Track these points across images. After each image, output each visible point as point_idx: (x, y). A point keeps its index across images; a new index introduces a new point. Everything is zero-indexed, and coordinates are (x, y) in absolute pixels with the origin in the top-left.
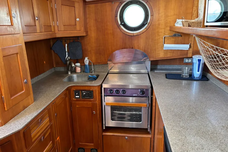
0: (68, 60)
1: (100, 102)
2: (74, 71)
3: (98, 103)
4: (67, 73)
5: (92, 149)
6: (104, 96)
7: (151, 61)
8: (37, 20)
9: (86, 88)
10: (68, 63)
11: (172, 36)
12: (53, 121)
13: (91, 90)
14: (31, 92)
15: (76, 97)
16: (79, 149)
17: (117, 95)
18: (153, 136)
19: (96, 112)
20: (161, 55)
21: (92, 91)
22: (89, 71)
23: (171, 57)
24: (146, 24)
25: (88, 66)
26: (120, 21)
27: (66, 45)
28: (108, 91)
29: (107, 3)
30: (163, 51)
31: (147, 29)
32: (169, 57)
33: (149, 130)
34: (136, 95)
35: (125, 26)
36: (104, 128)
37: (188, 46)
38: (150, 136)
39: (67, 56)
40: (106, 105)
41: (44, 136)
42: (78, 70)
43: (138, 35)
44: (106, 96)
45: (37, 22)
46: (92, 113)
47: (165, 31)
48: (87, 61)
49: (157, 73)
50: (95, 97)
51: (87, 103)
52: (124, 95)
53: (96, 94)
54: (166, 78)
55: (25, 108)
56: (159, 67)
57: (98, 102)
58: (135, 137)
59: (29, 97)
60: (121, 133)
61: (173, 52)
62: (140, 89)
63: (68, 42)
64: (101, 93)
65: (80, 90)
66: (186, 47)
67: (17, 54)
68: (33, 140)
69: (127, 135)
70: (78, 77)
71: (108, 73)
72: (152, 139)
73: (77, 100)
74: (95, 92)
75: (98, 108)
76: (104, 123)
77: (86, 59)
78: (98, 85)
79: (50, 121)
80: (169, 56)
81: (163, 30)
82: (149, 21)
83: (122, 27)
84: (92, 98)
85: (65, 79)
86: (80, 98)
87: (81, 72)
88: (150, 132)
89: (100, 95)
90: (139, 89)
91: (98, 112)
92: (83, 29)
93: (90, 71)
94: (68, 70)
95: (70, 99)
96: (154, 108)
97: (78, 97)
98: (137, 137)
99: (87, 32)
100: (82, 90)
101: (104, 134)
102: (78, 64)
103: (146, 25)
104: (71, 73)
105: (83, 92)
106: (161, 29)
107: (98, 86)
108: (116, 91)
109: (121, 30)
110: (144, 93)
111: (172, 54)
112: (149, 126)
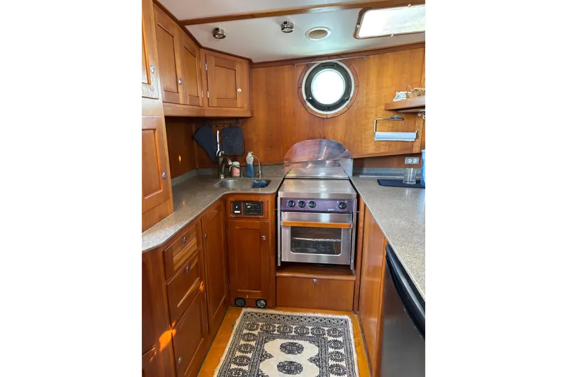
0: (220, 155)
1: (274, 220)
2: (230, 174)
3: (270, 222)
4: (219, 177)
5: (259, 300)
6: (281, 211)
7: (354, 160)
8: (181, 84)
9: (253, 198)
10: (221, 160)
11: (388, 120)
12: (201, 245)
13: (260, 200)
14: (171, 195)
15: (236, 212)
16: (236, 300)
17: (302, 209)
18: (359, 278)
19: (267, 237)
20: (371, 150)
21: (262, 202)
22: (253, 174)
23: (387, 153)
24: (347, 99)
25: (252, 166)
26: (306, 94)
27: (218, 132)
28: (287, 204)
29: (286, 67)
30: (374, 143)
31: (348, 107)
32: (383, 153)
33: (352, 268)
34: (332, 210)
35: (313, 102)
36: (279, 265)
37: (414, 135)
38: (353, 278)
39: (219, 150)
40: (284, 226)
41: (190, 265)
42: (237, 172)
43: (333, 117)
44: (285, 211)
45: (180, 87)
46: (261, 238)
47: (376, 112)
48: (250, 158)
49: (363, 179)
50: (266, 214)
51: (254, 223)
52: (313, 209)
53: (268, 208)
54: (380, 184)
55: (161, 218)
56: (365, 170)
57: (270, 220)
58: (329, 280)
59: (167, 202)
60: (307, 273)
61: (390, 146)
62: (339, 200)
63: (222, 128)
64: (276, 207)
65: (240, 202)
66: (410, 136)
67: (154, 130)
68: (175, 269)
69: (316, 277)
70: (235, 183)
71: (284, 179)
72: (356, 284)
73: (236, 218)
74: (266, 204)
75: (271, 230)
76: (279, 256)
77: (250, 155)
78: (272, 192)
79: (198, 243)
80: (383, 151)
81: (374, 110)
82: (351, 95)
83: (309, 104)
84: (262, 215)
85: (217, 185)
86: (241, 215)
87: (240, 176)
88: (354, 272)
89: (274, 209)
90: (336, 200)
91: (270, 238)
92: (246, 105)
93: (255, 174)
94: (220, 172)
95: (226, 214)
96: (361, 231)
97: (239, 212)
98: (332, 280)
99: (252, 112)
100: (245, 202)
101: (278, 274)
102: (237, 164)
103: (348, 102)
104: (225, 177)
105: (247, 204)
106: (371, 108)
107: (272, 194)
108: (300, 203)
109: (306, 108)
110: (346, 207)
111: (387, 148)
112: (352, 261)
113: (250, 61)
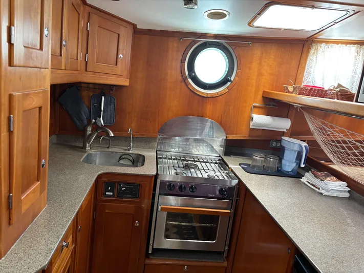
6: (160, 194)
8: (65, 46)
11: (265, 106)
13: (138, 183)
15: (107, 193)
17: (183, 193)
19: (141, 223)
21: (139, 185)
28: (167, 187)
31: (229, 89)
34: (214, 195)
36: (150, 252)
43: (214, 97)
44: (163, 195)
45: (64, 49)
46: (133, 224)
47: (254, 97)
50: (142, 197)
51: (127, 206)
52: (193, 194)
53: (146, 191)
57: (145, 204)
58: (201, 266)
62: (220, 186)
65: (114, 183)
67: (40, 107)
69: (187, 264)
72: (228, 270)
73: (107, 200)
74: (143, 186)
75: (145, 215)
76: (151, 242)
83: (190, 81)
84: (137, 198)
86: (114, 197)
87: (108, 147)
91: (144, 224)
92: (125, 73)
97: (112, 194)
98: (204, 266)
100: (119, 183)
101: (148, 261)
104: (91, 148)
105: (122, 185)
108: (180, 186)
110: (226, 194)
112: (226, 248)
113: (134, 26)
